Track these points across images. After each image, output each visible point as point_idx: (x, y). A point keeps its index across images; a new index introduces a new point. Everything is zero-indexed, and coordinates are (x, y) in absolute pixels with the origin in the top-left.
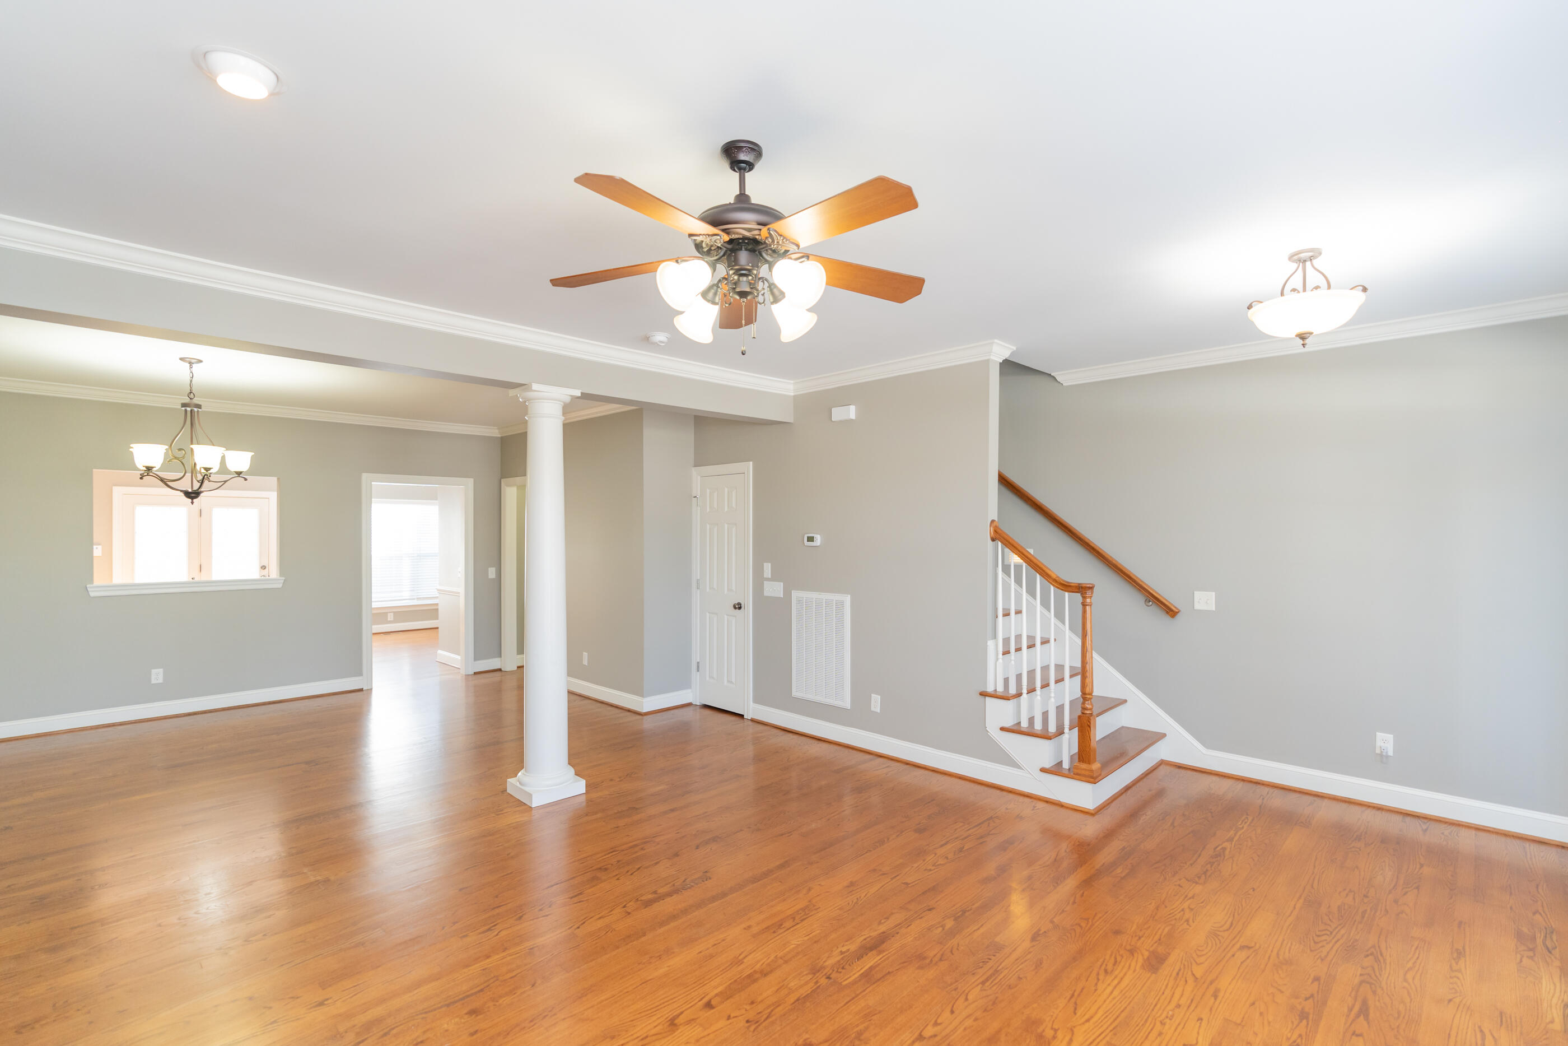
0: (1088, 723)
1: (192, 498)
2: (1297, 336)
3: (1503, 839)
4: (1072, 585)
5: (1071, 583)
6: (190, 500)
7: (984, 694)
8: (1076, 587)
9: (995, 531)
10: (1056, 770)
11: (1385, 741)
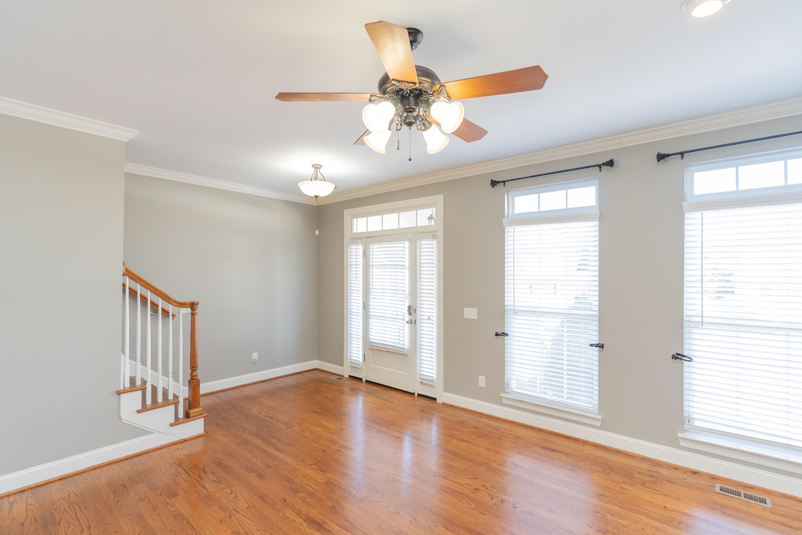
0: (198, 384)
2: (315, 196)
3: (263, 383)
4: (187, 303)
5: (186, 302)
7: (119, 393)
8: (189, 304)
9: (126, 270)
10: (177, 421)
11: (255, 356)
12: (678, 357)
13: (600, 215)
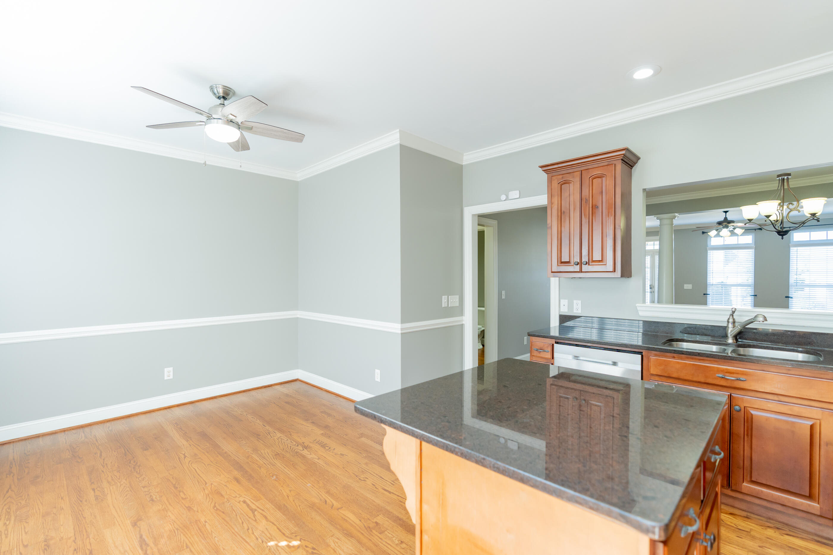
1: (782, 235)
6: (781, 237)
12: (788, 297)
13: (755, 247)
